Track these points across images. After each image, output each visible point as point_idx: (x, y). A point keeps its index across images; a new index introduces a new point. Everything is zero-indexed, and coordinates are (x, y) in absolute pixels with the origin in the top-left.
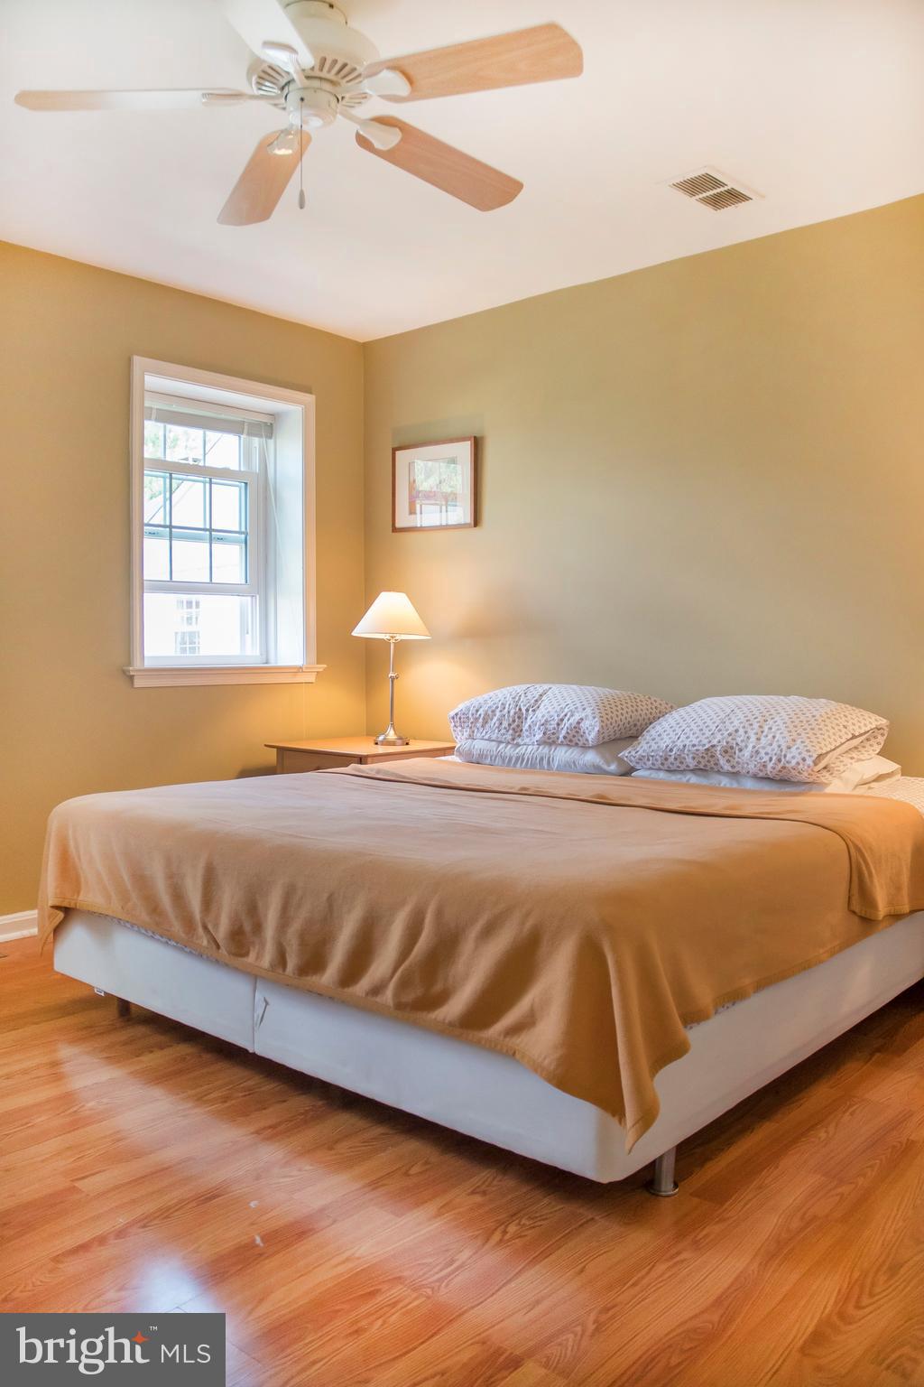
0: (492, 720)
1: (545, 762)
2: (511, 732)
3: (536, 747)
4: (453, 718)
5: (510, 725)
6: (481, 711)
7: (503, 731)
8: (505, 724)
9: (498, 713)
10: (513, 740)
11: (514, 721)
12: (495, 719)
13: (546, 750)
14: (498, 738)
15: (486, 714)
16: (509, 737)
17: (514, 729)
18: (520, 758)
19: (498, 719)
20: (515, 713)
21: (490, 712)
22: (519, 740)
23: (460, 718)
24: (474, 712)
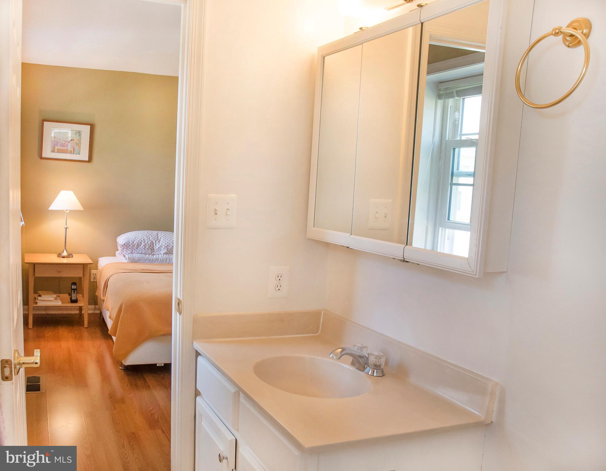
0: (140, 245)
1: (168, 260)
2: (150, 250)
3: (163, 255)
4: (123, 246)
5: (149, 247)
6: (135, 243)
7: (146, 250)
8: (147, 247)
9: (143, 244)
10: (152, 253)
11: (151, 246)
12: (142, 245)
13: (167, 256)
14: (145, 252)
15: (138, 244)
16: (150, 252)
17: (151, 249)
18: (157, 260)
19: (144, 246)
20: (151, 243)
21: (139, 243)
22: (154, 253)
23: (126, 246)
24: (132, 243)
